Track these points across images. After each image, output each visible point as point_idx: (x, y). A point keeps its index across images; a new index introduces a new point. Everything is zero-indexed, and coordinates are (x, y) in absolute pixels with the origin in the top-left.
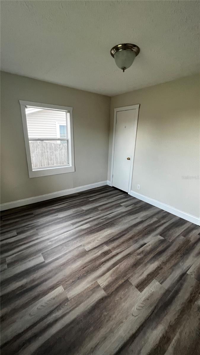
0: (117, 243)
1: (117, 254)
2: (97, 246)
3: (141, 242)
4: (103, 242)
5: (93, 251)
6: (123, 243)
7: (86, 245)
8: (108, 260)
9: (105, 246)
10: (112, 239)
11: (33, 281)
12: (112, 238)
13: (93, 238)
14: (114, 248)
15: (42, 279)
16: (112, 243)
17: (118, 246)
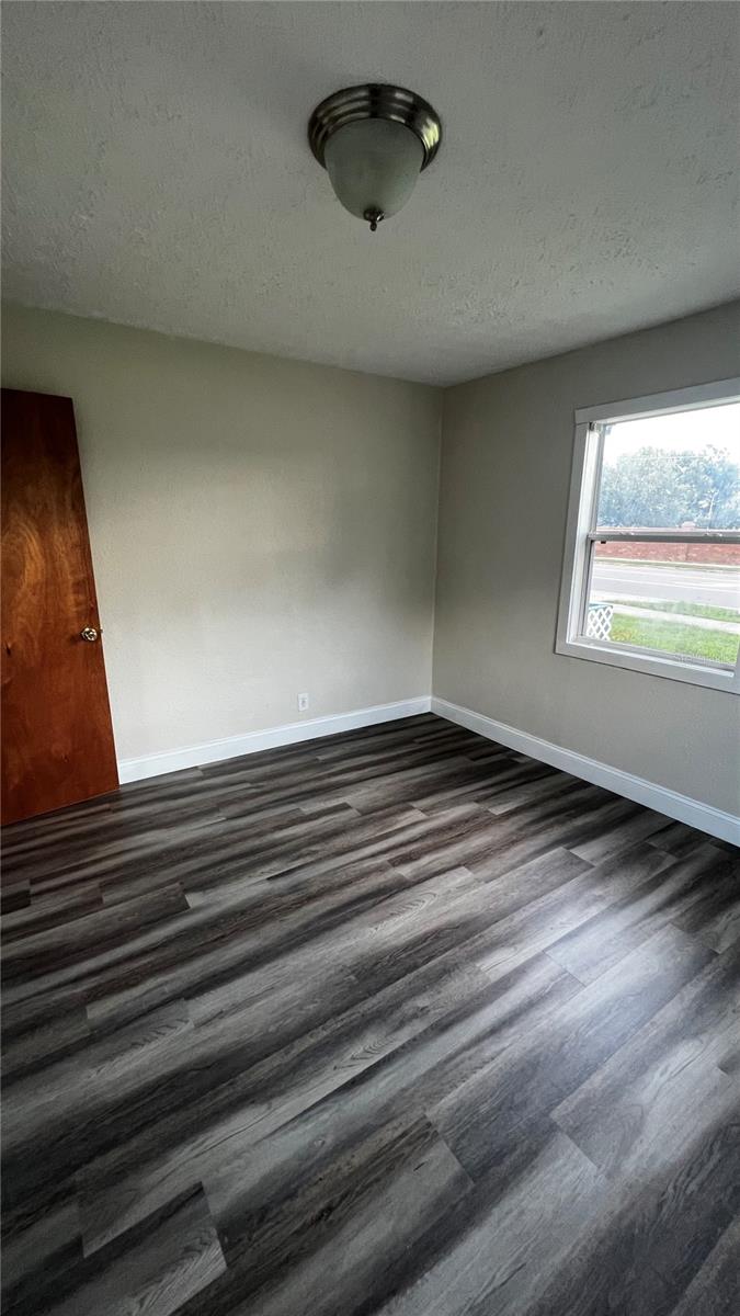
0: (366, 884)
1: (373, 856)
2: (436, 878)
3: (282, 884)
4: (416, 889)
5: (444, 866)
6: (348, 883)
7: (472, 883)
8: (402, 845)
9: (407, 877)
10: (382, 897)
11: (561, 823)
12: (381, 902)
13: (452, 904)
14: (380, 869)
15: (543, 824)
16: (382, 886)
17: (366, 874)
